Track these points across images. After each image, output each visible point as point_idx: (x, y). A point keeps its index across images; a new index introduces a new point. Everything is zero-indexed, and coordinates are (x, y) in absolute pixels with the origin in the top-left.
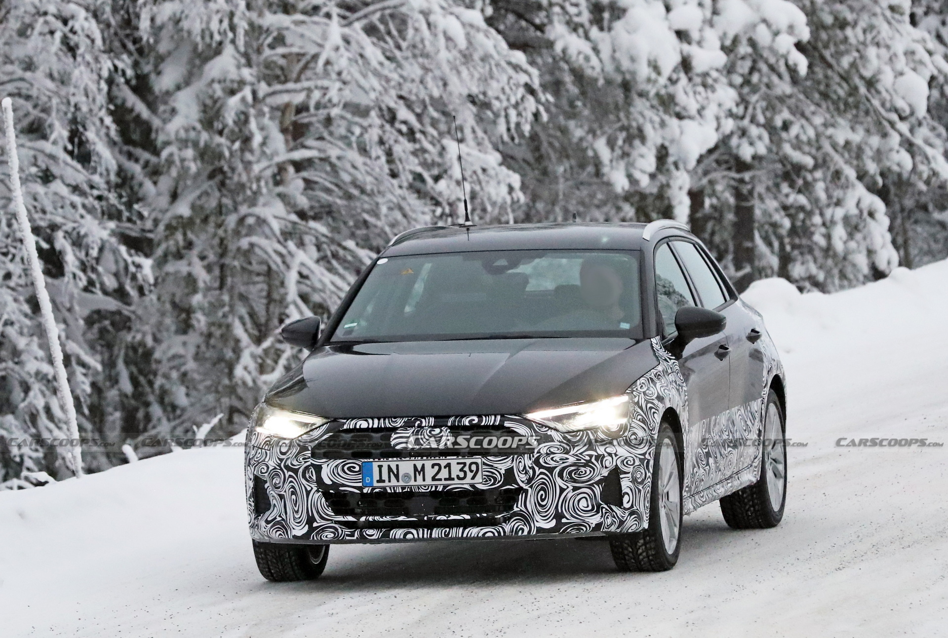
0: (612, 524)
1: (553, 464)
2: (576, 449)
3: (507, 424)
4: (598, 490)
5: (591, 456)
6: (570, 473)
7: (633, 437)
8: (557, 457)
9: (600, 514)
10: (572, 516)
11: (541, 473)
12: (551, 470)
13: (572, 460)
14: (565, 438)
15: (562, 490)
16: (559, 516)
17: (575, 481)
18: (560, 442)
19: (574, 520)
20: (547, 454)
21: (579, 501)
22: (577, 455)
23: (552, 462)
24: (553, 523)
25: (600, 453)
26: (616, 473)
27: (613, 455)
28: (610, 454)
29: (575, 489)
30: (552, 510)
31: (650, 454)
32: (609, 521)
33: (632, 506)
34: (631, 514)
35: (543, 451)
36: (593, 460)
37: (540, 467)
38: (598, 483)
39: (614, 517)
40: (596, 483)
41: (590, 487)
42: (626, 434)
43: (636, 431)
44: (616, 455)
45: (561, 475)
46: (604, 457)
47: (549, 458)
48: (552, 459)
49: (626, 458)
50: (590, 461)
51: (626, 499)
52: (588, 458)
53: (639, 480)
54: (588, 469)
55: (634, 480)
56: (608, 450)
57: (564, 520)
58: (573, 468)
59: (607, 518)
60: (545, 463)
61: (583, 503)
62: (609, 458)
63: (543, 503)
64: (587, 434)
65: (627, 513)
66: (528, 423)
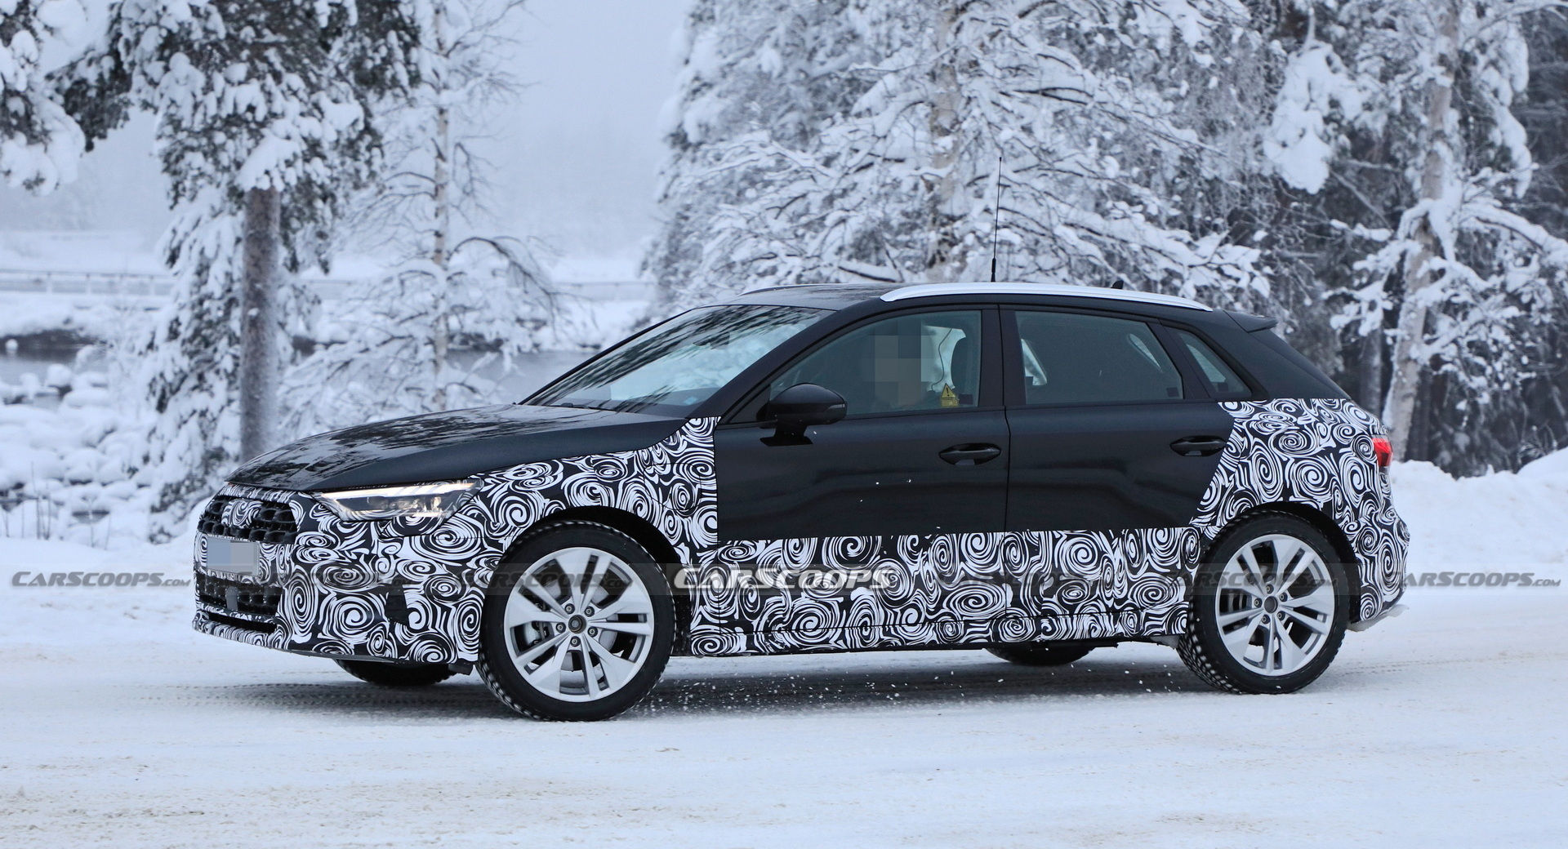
0: (383, 649)
1: (310, 560)
2: (345, 543)
3: (291, 505)
4: (379, 603)
5: (359, 555)
6: (331, 575)
7: (443, 537)
8: (317, 552)
9: (366, 633)
10: (331, 632)
11: (298, 571)
12: (308, 567)
13: (334, 556)
14: (334, 528)
15: (322, 597)
16: (316, 629)
17: (339, 586)
18: (325, 532)
19: (329, 637)
20: (306, 546)
21: (347, 612)
22: (343, 552)
23: (309, 558)
24: (307, 638)
25: (374, 552)
26: (400, 581)
27: (392, 557)
28: (387, 556)
29: (340, 596)
30: (311, 621)
31: (477, 562)
32: (378, 644)
33: (425, 628)
34: (422, 638)
35: (302, 542)
36: (362, 560)
37: (297, 562)
38: (376, 591)
39: (390, 639)
40: (371, 591)
41: (363, 595)
42: (429, 532)
43: (453, 528)
44: (396, 557)
45: (319, 575)
46: (377, 558)
47: (307, 552)
48: (310, 553)
49: (413, 563)
50: (357, 561)
51: (413, 618)
52: (354, 557)
53: (445, 595)
54: (355, 572)
55: (430, 594)
56: (386, 551)
57: (320, 636)
58: (334, 568)
59: (377, 639)
60: (302, 558)
61: (354, 616)
62: (386, 560)
63: (301, 610)
64: (368, 526)
65: (416, 636)
66: (307, 505)
